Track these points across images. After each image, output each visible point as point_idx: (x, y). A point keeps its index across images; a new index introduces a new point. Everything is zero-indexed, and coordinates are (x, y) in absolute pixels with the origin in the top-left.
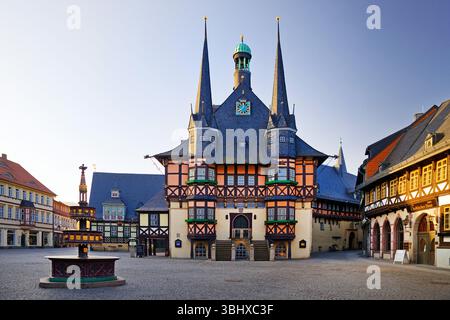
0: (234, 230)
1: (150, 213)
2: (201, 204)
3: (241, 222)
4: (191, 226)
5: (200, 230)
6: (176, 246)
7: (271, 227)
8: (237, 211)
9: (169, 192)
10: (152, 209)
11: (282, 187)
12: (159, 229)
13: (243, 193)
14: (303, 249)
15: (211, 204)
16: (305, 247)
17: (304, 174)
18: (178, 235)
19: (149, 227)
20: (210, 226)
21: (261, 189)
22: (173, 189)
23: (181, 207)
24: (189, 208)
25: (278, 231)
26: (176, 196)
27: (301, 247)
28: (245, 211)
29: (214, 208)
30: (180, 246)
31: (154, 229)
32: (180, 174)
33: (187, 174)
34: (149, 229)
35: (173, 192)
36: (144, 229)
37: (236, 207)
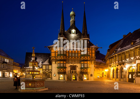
0: (71, 71)
1: (46, 65)
2: (62, 62)
3: (73, 68)
4: (59, 69)
5: (62, 71)
7: (82, 70)
8: (72, 65)
11: (86, 57)
12: (49, 71)
13: (74, 59)
15: (65, 62)
17: (92, 53)
18: (55, 72)
19: (46, 70)
20: (65, 69)
21: (79, 58)
22: (53, 57)
23: (56, 63)
24: (58, 63)
25: (85, 71)
26: (54, 60)
27: (91, 76)
28: (75, 65)
29: (65, 64)
30: (55, 76)
31: (47, 70)
32: (55, 53)
33: (57, 53)
34: (46, 71)
35: (53, 58)
36: (44, 70)
37: (72, 63)
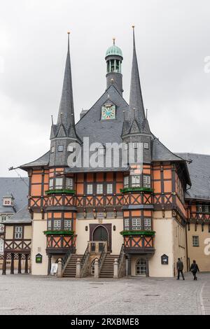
0: (90, 243)
1: (14, 225)
2: (58, 215)
3: (101, 233)
4: (49, 239)
5: (57, 243)
6: (37, 262)
7: (127, 239)
8: (96, 222)
9: (32, 203)
10: (16, 221)
11: (136, 196)
12: (23, 243)
13: (102, 202)
14: (165, 266)
15: (68, 215)
16: (167, 263)
17: (162, 180)
18: (39, 249)
19: (13, 240)
20: (67, 239)
21: (119, 198)
22: (36, 200)
23: (43, 218)
24: (48, 219)
26: (38, 208)
27: (163, 263)
28: (105, 221)
29: (72, 219)
30: (41, 262)
31: (18, 243)
32: (43, 184)
33: (48, 184)
34: (13, 243)
35: (35, 203)
36: (9, 243)
37: (95, 218)
